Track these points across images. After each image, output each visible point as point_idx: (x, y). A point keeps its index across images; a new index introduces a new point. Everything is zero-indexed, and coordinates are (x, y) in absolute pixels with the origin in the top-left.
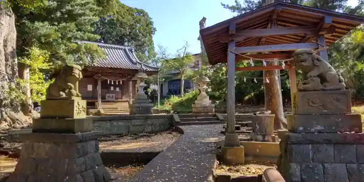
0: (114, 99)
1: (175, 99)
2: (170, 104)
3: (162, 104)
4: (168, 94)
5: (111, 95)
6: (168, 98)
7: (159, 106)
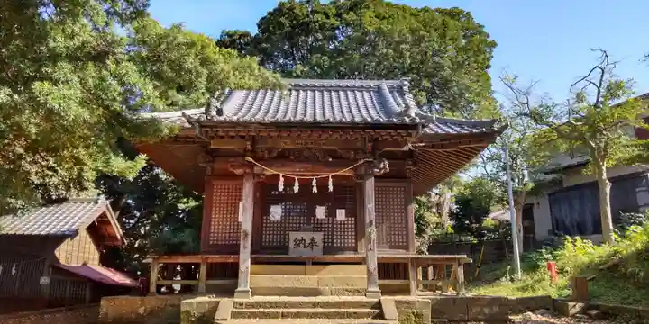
0: (317, 252)
1: (580, 252)
2: (562, 271)
3: (532, 267)
4: (552, 232)
5: (307, 236)
6: (555, 245)
7: (519, 274)
